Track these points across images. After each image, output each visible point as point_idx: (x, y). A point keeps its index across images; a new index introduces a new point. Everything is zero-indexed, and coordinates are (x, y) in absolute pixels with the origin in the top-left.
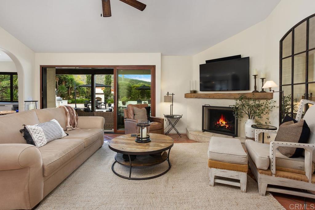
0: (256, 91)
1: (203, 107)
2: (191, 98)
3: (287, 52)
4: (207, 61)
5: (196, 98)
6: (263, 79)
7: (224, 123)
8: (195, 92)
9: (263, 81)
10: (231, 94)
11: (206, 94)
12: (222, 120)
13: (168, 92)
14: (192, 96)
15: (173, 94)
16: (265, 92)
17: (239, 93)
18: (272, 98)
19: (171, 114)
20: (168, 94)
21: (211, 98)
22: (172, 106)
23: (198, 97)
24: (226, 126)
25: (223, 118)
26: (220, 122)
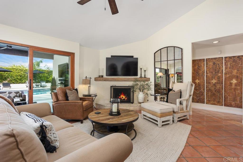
0: (141, 77)
1: (111, 87)
2: (100, 81)
3: (158, 59)
4: (112, 56)
5: (104, 81)
6: (145, 71)
7: (124, 97)
8: (102, 76)
9: (145, 72)
10: (130, 78)
11: (112, 78)
12: (122, 96)
13: (86, 76)
14: (101, 79)
15: (90, 78)
16: (146, 77)
17: (135, 78)
18: (149, 81)
19: (88, 94)
20: (86, 78)
21: (116, 81)
22: (89, 87)
23: (106, 80)
24: (125, 99)
25: (123, 94)
26: (121, 97)
